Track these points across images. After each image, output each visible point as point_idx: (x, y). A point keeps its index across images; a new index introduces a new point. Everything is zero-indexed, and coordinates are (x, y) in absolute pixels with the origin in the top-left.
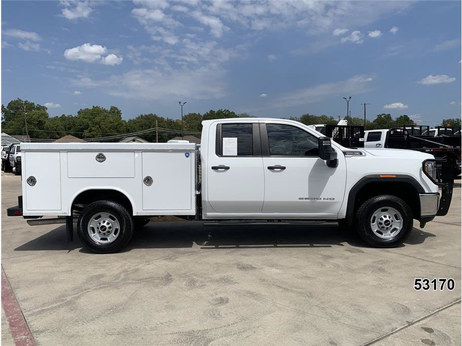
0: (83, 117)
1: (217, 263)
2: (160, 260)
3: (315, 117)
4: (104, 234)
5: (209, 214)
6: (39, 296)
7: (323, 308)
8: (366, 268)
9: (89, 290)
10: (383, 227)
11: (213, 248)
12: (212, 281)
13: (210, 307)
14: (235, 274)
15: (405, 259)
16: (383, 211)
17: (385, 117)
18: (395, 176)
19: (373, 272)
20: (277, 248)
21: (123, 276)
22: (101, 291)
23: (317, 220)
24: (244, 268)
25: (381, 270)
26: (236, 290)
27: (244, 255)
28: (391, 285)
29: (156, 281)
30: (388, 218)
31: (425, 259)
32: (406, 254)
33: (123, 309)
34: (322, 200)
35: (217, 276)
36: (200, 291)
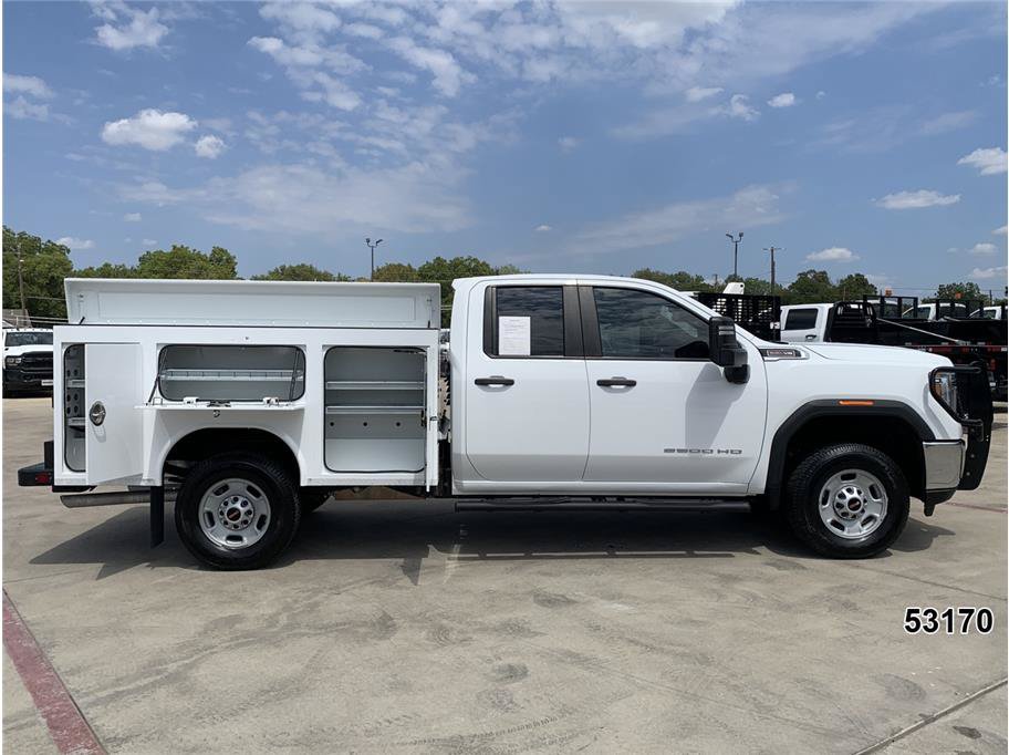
0: (150, 271)
1: (488, 592)
2: (362, 583)
3: (664, 275)
4: (236, 526)
5: (467, 483)
6: (103, 664)
7: (736, 687)
8: (814, 601)
9: (215, 650)
10: (845, 514)
11: (475, 559)
12: (484, 629)
13: (490, 685)
14: (531, 613)
15: (898, 584)
16: (844, 478)
17: (814, 277)
18: (871, 403)
19: (830, 610)
20: (615, 560)
21: (285, 618)
22: (240, 650)
23: (703, 498)
24: (549, 601)
25: (848, 605)
26: (540, 648)
27: (545, 574)
28: (876, 638)
29: (362, 630)
30: (855, 495)
31: (939, 582)
32: (896, 571)
33: (298, 690)
34: (715, 454)
35: (494, 619)
36: (460, 650)
